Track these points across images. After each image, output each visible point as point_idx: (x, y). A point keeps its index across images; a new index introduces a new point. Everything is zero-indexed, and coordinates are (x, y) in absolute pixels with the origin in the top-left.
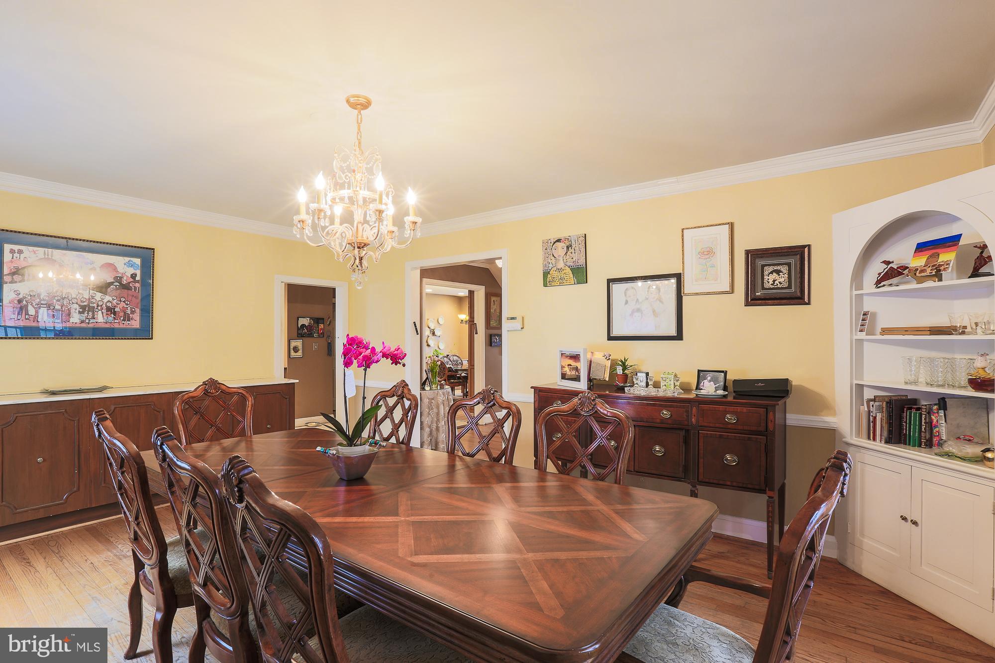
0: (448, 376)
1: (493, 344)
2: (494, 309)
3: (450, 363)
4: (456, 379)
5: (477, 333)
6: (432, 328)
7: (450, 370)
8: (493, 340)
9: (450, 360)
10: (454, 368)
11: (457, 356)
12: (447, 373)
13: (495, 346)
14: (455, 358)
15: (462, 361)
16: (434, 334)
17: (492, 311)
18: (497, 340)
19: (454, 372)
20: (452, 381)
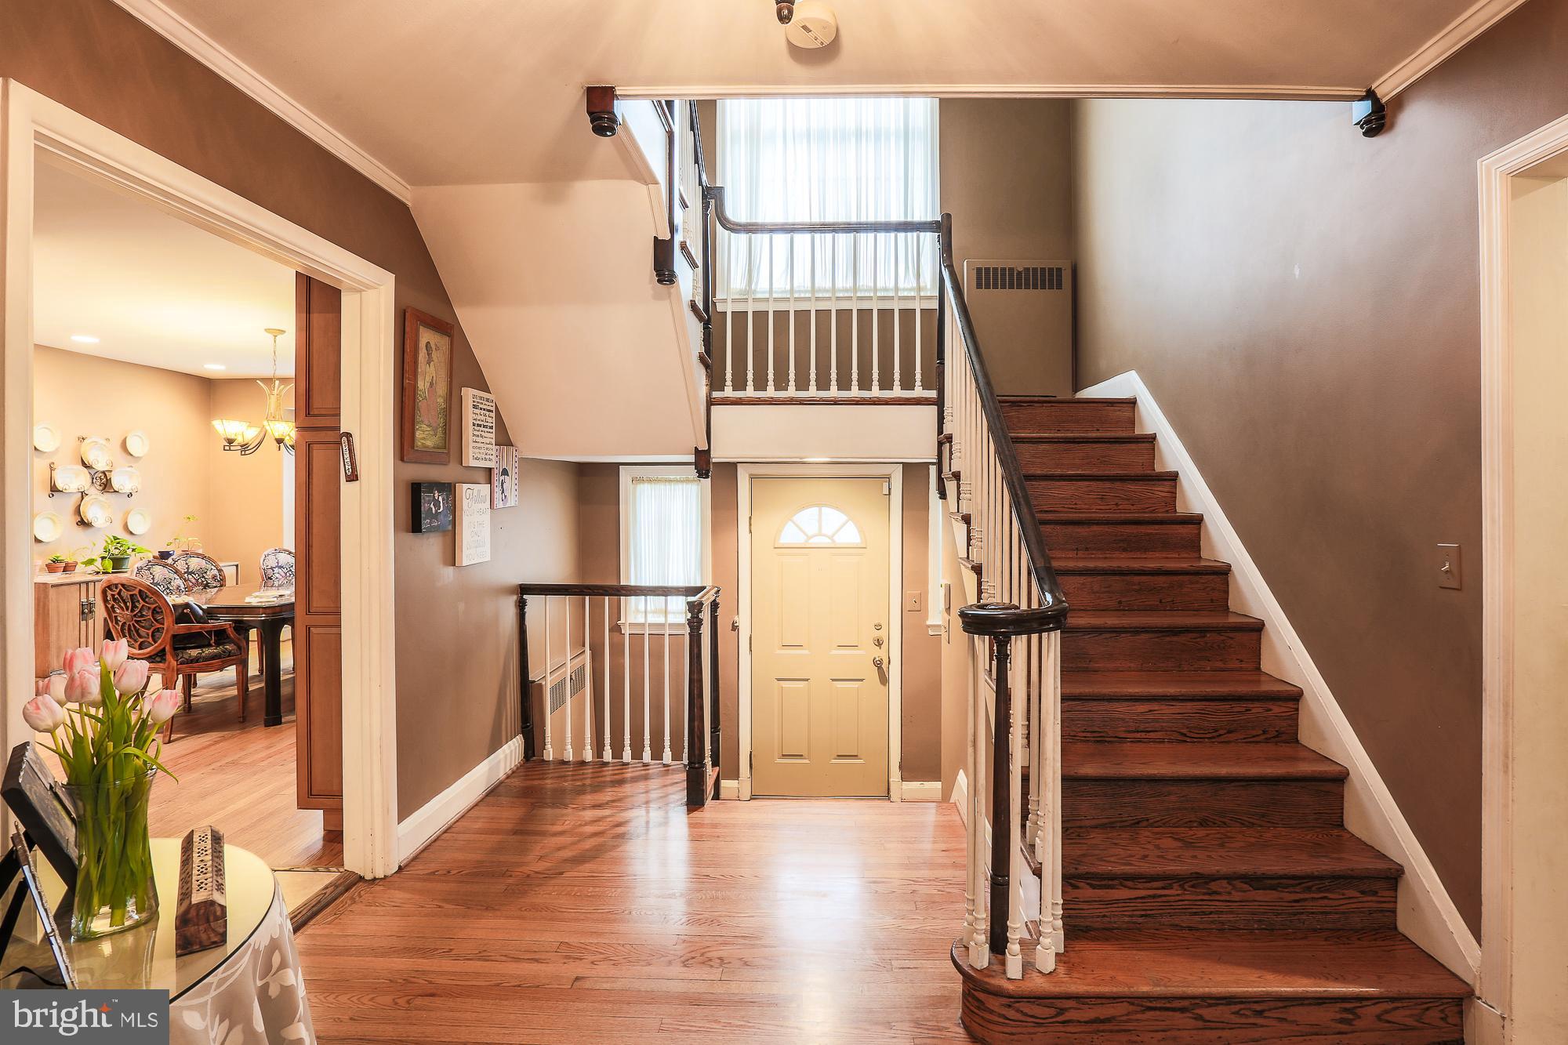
0: (174, 636)
1: (425, 523)
2: (428, 379)
3: (179, 582)
4: (209, 645)
5: (353, 477)
6: (100, 466)
7: (184, 614)
8: (424, 507)
9: (177, 572)
10: (198, 601)
11: (204, 557)
12: (170, 627)
13: (431, 530)
14: (195, 563)
15: (220, 571)
16: (106, 486)
17: (421, 385)
18: (437, 504)
19: (199, 619)
20: (194, 653)
